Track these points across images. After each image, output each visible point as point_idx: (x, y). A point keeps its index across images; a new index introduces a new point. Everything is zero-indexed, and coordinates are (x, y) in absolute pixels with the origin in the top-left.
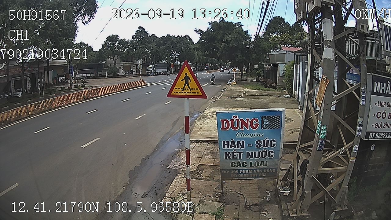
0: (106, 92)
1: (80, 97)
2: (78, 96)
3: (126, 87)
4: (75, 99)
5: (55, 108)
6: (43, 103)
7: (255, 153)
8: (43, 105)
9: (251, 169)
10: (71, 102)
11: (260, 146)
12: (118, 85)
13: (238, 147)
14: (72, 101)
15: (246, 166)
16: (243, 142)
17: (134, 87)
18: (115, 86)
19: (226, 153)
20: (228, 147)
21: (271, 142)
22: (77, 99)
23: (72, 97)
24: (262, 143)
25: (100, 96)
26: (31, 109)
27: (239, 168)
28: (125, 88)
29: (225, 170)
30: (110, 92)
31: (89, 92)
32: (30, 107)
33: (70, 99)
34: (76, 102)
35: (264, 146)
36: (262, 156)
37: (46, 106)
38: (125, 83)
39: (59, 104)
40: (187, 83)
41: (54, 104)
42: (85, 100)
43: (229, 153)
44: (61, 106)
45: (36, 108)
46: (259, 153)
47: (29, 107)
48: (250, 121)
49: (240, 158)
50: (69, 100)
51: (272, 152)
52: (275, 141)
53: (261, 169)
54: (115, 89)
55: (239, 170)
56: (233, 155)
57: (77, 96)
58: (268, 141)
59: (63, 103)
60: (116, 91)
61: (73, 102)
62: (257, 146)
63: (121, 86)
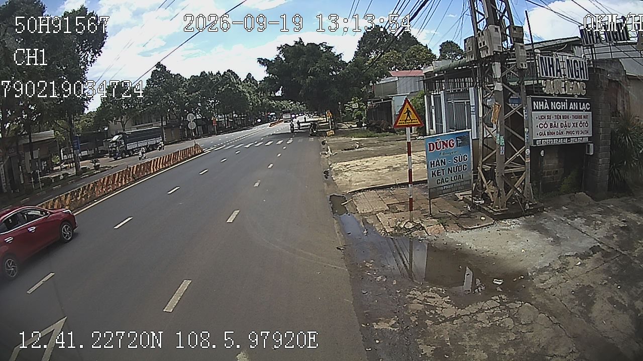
0: (158, 167)
1: (129, 177)
2: (126, 176)
3: (180, 157)
4: (123, 181)
5: (100, 197)
6: (83, 191)
7: (454, 168)
8: (83, 193)
9: (451, 184)
10: (120, 186)
11: (457, 160)
12: (171, 155)
13: (442, 165)
14: (119, 184)
15: (448, 181)
16: (445, 160)
17: (190, 156)
18: (167, 157)
19: (432, 172)
20: (434, 166)
21: (464, 157)
22: (125, 181)
23: (118, 178)
24: (458, 159)
25: (153, 174)
26: (67, 202)
27: (443, 184)
28: (180, 159)
29: (432, 188)
30: (164, 166)
31: (138, 169)
32: (66, 199)
33: (117, 182)
34: (125, 185)
35: (459, 161)
36: (459, 171)
37: (87, 195)
38: (178, 152)
39: (104, 190)
40: (408, 115)
41: (97, 190)
42: (136, 181)
43: (435, 171)
44: (107, 194)
45: (73, 199)
46: (456, 167)
47: (63, 199)
48: (448, 142)
49: (443, 174)
50: (115, 183)
51: (466, 166)
52: (466, 156)
53: (459, 182)
54: (168, 161)
55: (443, 186)
56: (438, 173)
57: (124, 175)
58: (462, 156)
59: (109, 188)
60: (170, 164)
61: (122, 186)
62: (454, 162)
63: (175, 156)
